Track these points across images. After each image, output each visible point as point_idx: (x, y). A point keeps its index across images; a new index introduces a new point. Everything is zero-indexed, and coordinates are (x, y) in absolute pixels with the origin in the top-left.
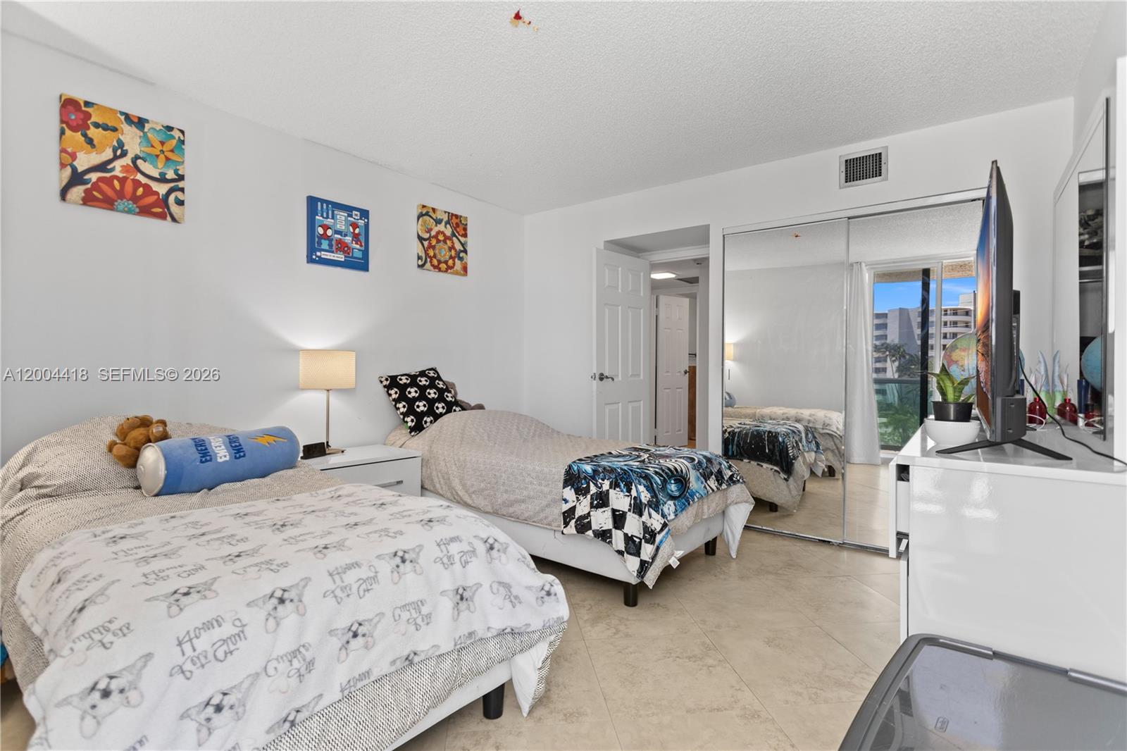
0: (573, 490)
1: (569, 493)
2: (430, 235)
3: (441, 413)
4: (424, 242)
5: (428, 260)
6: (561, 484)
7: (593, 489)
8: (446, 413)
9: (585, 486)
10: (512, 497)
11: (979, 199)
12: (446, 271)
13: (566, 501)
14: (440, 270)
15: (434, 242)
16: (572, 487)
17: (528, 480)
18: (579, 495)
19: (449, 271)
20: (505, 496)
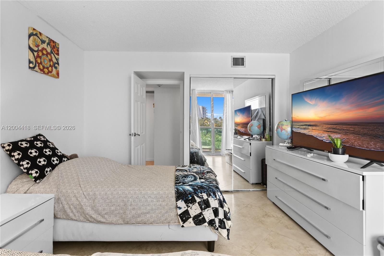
0: (183, 201)
1: (181, 204)
2: (38, 49)
3: (56, 164)
4: (35, 53)
5: (37, 65)
6: (174, 199)
7: (198, 200)
8: (59, 163)
9: (190, 198)
10: (139, 212)
11: (271, 78)
12: (48, 74)
13: (180, 208)
14: (44, 73)
15: (40, 54)
16: (182, 199)
17: (149, 200)
18: (188, 203)
19: (49, 74)
20: (134, 212)
